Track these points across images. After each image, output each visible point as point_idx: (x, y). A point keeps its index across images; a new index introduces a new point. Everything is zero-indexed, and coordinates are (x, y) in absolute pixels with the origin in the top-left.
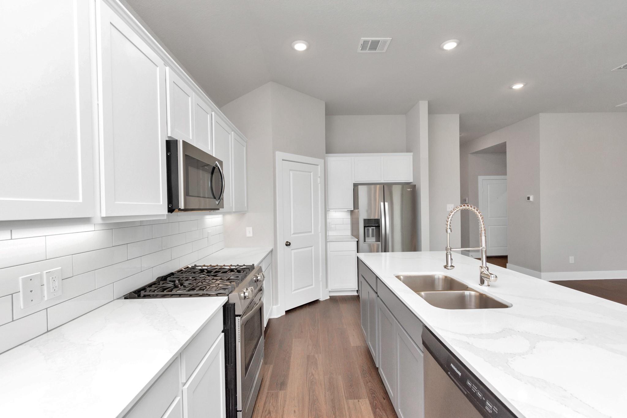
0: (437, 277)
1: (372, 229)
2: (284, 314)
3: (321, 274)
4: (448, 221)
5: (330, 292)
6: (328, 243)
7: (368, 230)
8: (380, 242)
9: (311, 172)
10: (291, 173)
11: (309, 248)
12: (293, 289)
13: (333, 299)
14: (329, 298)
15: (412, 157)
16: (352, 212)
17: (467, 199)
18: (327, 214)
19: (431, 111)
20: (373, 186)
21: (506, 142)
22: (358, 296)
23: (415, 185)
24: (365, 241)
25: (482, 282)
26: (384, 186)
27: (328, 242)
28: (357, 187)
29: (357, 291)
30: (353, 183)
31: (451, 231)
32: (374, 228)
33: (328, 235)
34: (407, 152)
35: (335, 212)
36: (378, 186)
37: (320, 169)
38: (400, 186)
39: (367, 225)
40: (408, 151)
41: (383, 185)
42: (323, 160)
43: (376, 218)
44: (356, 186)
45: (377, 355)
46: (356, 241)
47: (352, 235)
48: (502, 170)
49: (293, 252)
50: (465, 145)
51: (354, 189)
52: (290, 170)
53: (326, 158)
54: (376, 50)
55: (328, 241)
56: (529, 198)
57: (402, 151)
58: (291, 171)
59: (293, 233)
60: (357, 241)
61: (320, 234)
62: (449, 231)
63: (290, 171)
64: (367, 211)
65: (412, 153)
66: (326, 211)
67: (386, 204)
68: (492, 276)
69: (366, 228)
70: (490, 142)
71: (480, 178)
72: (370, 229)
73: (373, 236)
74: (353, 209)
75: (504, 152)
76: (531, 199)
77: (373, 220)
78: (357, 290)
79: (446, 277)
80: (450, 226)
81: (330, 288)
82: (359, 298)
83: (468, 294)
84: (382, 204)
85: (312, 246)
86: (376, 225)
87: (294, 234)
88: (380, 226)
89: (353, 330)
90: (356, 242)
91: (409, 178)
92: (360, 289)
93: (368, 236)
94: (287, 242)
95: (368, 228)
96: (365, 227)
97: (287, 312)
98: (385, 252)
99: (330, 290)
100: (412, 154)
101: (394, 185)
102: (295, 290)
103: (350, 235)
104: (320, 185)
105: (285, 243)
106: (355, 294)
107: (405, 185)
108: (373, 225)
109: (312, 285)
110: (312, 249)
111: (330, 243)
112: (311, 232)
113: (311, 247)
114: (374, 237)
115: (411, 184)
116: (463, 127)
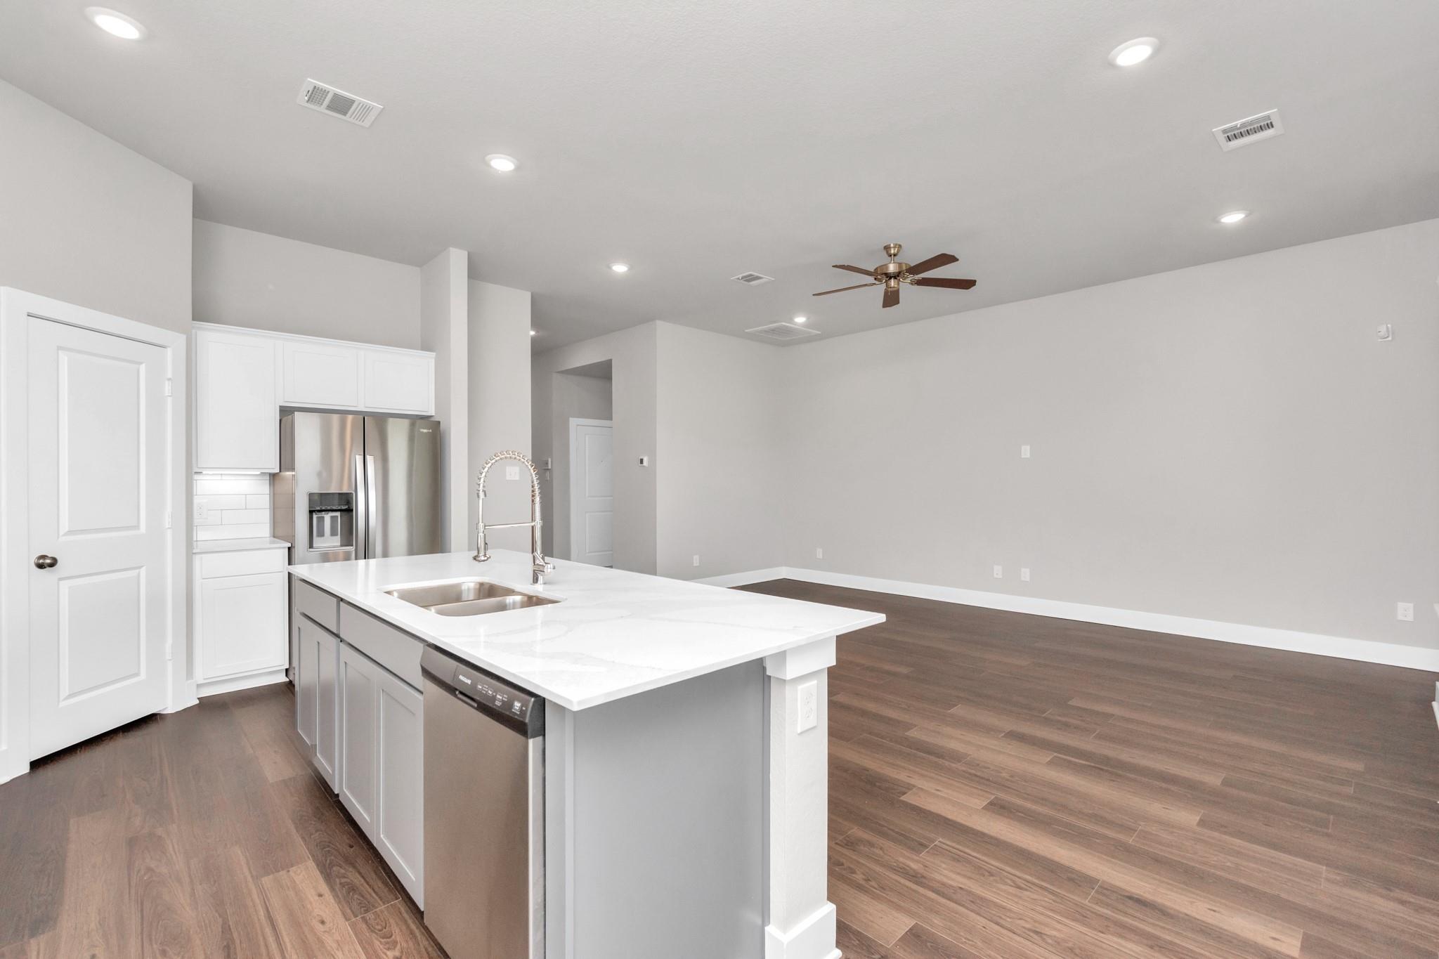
0: (466, 588)
1: (332, 517)
2: (26, 769)
3: (169, 641)
4: (480, 479)
5: (199, 686)
6: (197, 560)
7: (321, 520)
8: (352, 545)
9: (142, 363)
10: (64, 358)
11: (130, 572)
12: (65, 691)
13: (212, 707)
14: (197, 702)
15: (433, 360)
16: (273, 477)
17: (550, 460)
18: (195, 481)
19: (475, 273)
20: (335, 417)
21: (611, 360)
22: (291, 682)
23: (439, 422)
24: (311, 546)
25: (535, 580)
26: (364, 419)
27: (195, 553)
28: (290, 416)
29: (287, 670)
30: (280, 406)
31: (485, 496)
32: (338, 514)
33: (195, 539)
34: (422, 350)
35: (219, 477)
36: (350, 417)
37: (172, 358)
38: (406, 422)
39: (319, 508)
40: (426, 346)
41: (361, 417)
42: (183, 337)
43: (345, 490)
44: (286, 413)
45: (337, 772)
46: (284, 548)
47: (274, 537)
48: (604, 410)
49: (65, 586)
50: (542, 354)
51: (280, 421)
52: (58, 347)
53: (194, 331)
54: (345, 115)
55: (194, 551)
56: (642, 461)
57: (410, 346)
58: (60, 352)
59: (67, 530)
60: (289, 548)
61: (169, 534)
62: (482, 495)
63: (58, 349)
64: (319, 474)
65: (434, 354)
66: (191, 471)
67: (369, 459)
68: (549, 565)
69: (315, 516)
70: (586, 356)
71: (574, 422)
72: (327, 517)
73: (333, 533)
74: (277, 470)
75: (608, 378)
76: (645, 463)
77: (337, 497)
78: (288, 667)
79: (481, 584)
80: (484, 487)
81: (199, 676)
82: (294, 686)
83: (511, 601)
84: (359, 459)
85: (140, 567)
86: (344, 508)
87: (70, 533)
88: (352, 510)
89: (275, 752)
90: (287, 550)
91: (427, 407)
92: (295, 663)
93: (321, 534)
94: (43, 557)
95: (320, 515)
96: (311, 512)
97: (36, 765)
98: (365, 558)
99: (199, 683)
100: (434, 356)
101: (392, 417)
102: (70, 696)
103: (268, 535)
104: (170, 400)
105: (33, 559)
106: (282, 679)
107: (416, 420)
108: (334, 508)
109: (137, 674)
110: (139, 575)
111: (203, 555)
112: (137, 527)
113: (137, 571)
114: (337, 535)
115: (432, 419)
116: (537, 320)
